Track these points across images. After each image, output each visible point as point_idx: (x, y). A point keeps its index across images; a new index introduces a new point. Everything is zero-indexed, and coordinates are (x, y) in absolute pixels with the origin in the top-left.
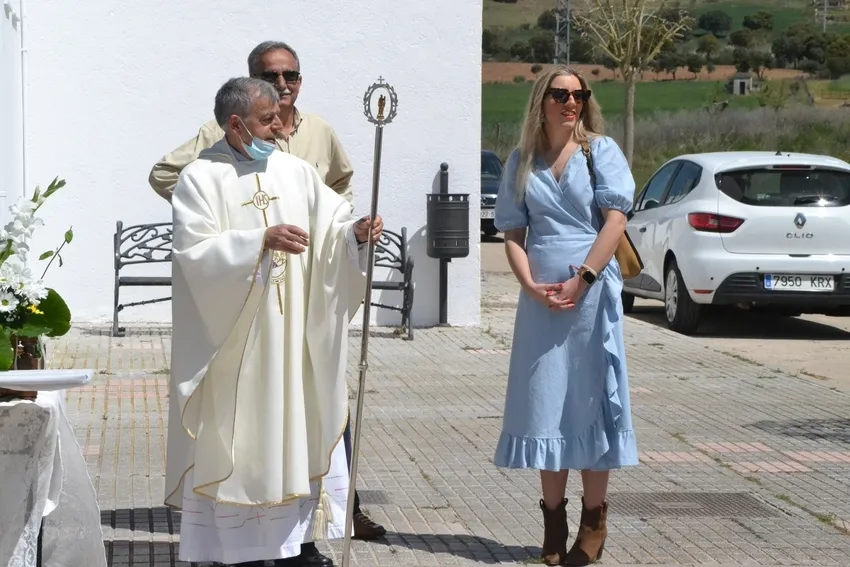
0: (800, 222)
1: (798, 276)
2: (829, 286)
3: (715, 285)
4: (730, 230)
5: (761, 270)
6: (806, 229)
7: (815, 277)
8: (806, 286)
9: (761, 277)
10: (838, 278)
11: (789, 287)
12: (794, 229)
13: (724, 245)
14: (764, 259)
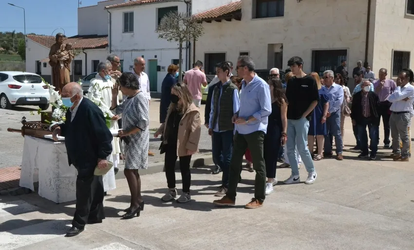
0: (33, 86)
1: (33, 98)
2: (39, 100)
3: (16, 100)
4: (19, 88)
5: (26, 97)
6: (34, 88)
7: (36, 98)
8: (34, 100)
9: (26, 98)
10: (40, 98)
11: (31, 100)
12: (32, 88)
13: (18, 91)
14: (26, 94)
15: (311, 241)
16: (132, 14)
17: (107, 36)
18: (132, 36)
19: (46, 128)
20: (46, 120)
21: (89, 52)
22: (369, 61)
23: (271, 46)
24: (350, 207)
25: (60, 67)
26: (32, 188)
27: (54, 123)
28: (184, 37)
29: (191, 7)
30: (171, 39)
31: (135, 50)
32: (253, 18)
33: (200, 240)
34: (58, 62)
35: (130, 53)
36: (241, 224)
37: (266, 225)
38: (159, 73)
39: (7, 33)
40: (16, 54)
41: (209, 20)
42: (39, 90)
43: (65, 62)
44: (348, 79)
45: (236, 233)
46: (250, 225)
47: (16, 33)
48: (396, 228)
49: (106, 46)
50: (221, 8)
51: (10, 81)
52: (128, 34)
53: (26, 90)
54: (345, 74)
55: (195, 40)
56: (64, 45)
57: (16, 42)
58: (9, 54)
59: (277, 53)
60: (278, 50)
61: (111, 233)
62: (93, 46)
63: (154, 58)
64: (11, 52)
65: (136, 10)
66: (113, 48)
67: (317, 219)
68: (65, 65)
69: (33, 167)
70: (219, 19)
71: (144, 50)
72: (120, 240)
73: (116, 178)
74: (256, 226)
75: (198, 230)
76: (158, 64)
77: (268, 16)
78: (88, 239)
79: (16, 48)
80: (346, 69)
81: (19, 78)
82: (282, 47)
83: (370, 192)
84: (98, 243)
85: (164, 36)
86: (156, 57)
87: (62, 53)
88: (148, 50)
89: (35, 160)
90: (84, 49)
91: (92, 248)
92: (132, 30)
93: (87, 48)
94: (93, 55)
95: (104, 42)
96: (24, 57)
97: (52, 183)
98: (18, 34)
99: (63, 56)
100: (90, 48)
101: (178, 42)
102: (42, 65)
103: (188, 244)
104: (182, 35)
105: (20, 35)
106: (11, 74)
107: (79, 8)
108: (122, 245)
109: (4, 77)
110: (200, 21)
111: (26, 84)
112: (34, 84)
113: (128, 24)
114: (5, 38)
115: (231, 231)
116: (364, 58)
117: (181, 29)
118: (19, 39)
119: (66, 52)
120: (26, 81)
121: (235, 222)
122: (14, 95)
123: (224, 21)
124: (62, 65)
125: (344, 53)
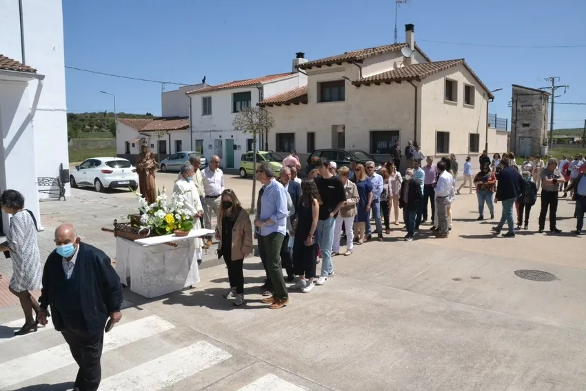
0: (123, 171)
1: (123, 181)
2: (128, 183)
3: (108, 184)
4: (110, 173)
7: (126, 181)
8: (125, 183)
9: (117, 182)
10: (130, 181)
11: (122, 183)
12: (122, 172)
13: (109, 176)
14: (117, 178)
15: (372, 329)
16: (210, 98)
17: (188, 117)
18: (211, 118)
19: (135, 231)
20: (135, 225)
21: (172, 133)
22: (417, 141)
23: (334, 127)
24: (405, 289)
25: (146, 174)
26: (126, 284)
27: (142, 228)
28: (257, 128)
29: (262, 92)
30: (245, 131)
31: (213, 131)
32: (318, 102)
33: (277, 335)
34: (144, 169)
35: (209, 133)
36: (313, 315)
37: (334, 315)
38: (235, 151)
39: (100, 113)
40: (108, 132)
41: (279, 104)
42: (129, 174)
43: (150, 169)
44: (401, 156)
45: (309, 325)
46: (321, 315)
47: (107, 112)
48: (442, 308)
49: (188, 127)
50: (290, 93)
51: (103, 166)
52: (206, 117)
53: (118, 174)
54: (398, 152)
55: (267, 132)
56: (149, 154)
57: (108, 121)
58: (102, 131)
59: (340, 133)
60: (340, 130)
61: (197, 330)
62: (176, 128)
63: (230, 138)
64: (104, 130)
65: (214, 95)
66: (193, 130)
67: (378, 305)
68: (150, 173)
69: (126, 265)
70: (288, 103)
71: (221, 131)
72: (206, 338)
73: (200, 268)
74: (326, 316)
75: (275, 324)
76: (235, 143)
77: (331, 100)
78: (177, 338)
79: (108, 126)
80: (398, 147)
81: (110, 164)
82: (344, 128)
83: (421, 273)
84: (187, 342)
85: (239, 128)
86: (232, 136)
87: (148, 162)
88: (226, 131)
89: (127, 259)
90: (167, 130)
91: (182, 348)
92: (210, 113)
93: (170, 130)
94: (176, 136)
95: (185, 123)
96: (115, 135)
97: (143, 280)
98: (109, 113)
99: (148, 164)
100: (173, 130)
101: (252, 134)
102: (131, 145)
103: (267, 340)
104: (255, 128)
105: (112, 114)
106: (104, 160)
107: (162, 93)
108: (208, 344)
109: (98, 163)
110: (271, 105)
111: (117, 169)
112: (124, 169)
113: (207, 108)
114: (98, 118)
115: (304, 324)
116: (413, 139)
117: (254, 123)
118: (110, 118)
119: (150, 160)
120: (117, 166)
121: (307, 313)
122: (107, 179)
123: (292, 105)
124: (148, 173)
125: (396, 133)
